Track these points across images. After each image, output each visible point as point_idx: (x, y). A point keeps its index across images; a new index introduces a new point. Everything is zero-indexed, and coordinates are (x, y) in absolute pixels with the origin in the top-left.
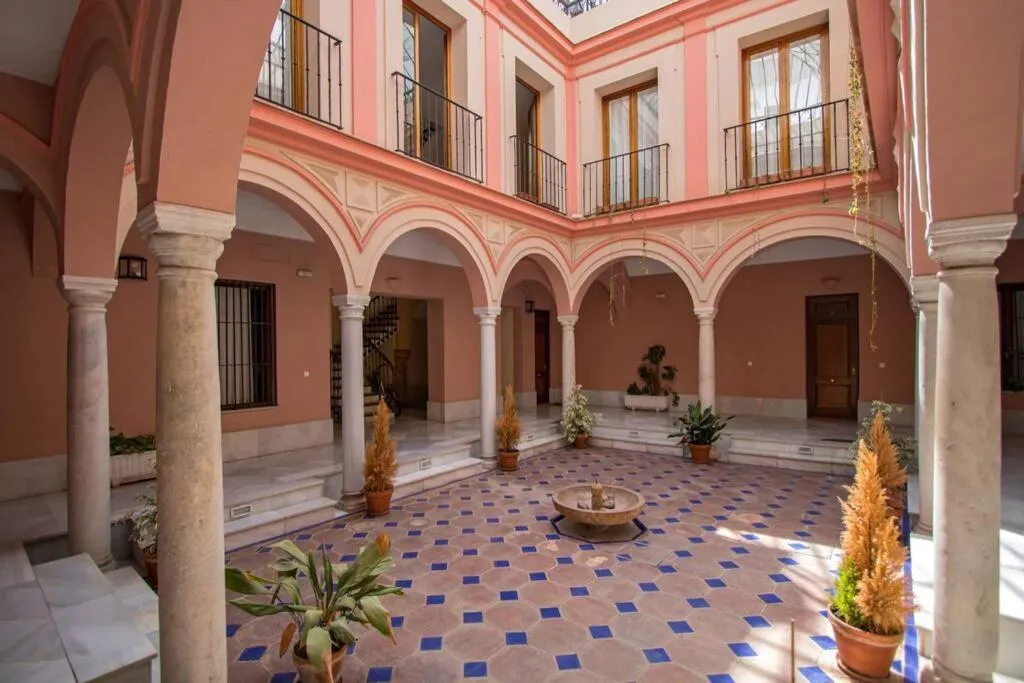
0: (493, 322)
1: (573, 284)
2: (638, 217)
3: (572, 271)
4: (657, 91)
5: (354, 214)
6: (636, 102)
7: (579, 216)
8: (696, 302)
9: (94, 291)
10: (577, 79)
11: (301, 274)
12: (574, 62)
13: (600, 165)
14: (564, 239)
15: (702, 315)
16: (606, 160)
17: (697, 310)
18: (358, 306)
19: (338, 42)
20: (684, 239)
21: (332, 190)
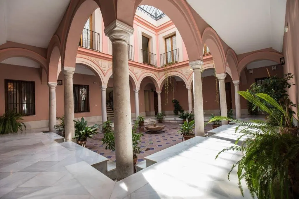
0: (138, 92)
1: (159, 83)
2: (173, 66)
3: (159, 80)
4: (175, 37)
5: (103, 68)
6: (172, 39)
7: (160, 67)
8: (187, 85)
9: (53, 85)
10: (158, 35)
11: (94, 83)
12: (158, 31)
13: (165, 54)
14: (157, 73)
15: (188, 88)
16: (166, 53)
17: (187, 87)
18: (105, 88)
19: (99, 34)
20: (183, 71)
21: (98, 63)
